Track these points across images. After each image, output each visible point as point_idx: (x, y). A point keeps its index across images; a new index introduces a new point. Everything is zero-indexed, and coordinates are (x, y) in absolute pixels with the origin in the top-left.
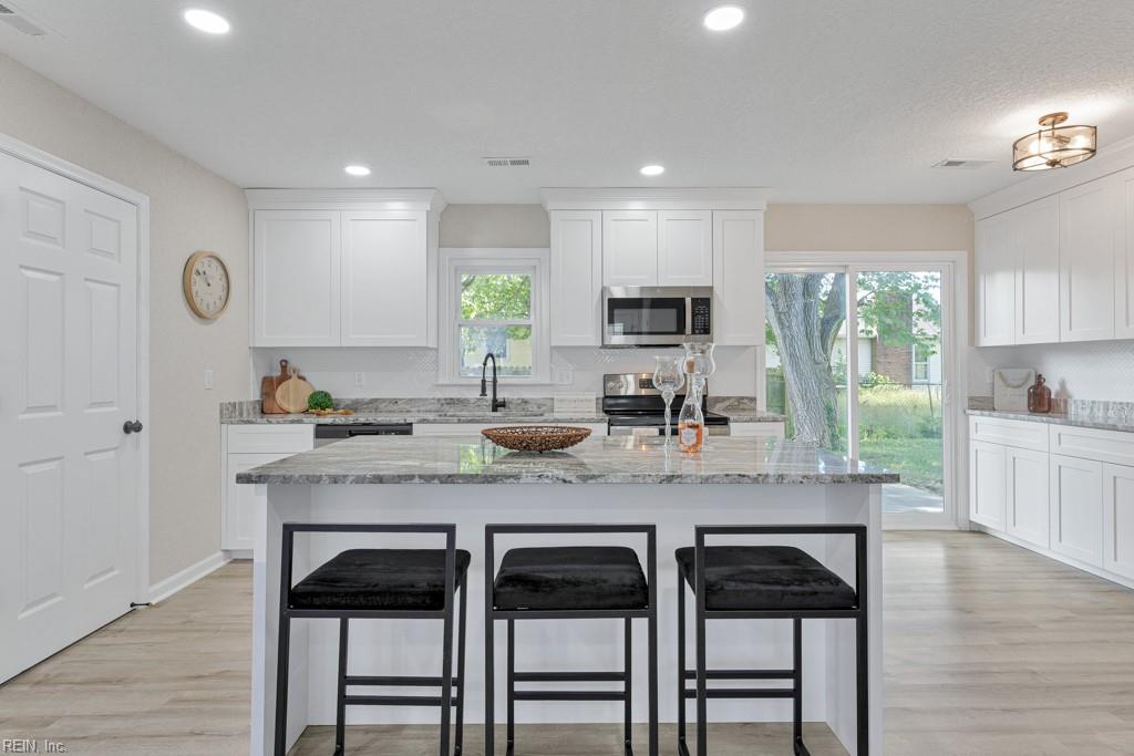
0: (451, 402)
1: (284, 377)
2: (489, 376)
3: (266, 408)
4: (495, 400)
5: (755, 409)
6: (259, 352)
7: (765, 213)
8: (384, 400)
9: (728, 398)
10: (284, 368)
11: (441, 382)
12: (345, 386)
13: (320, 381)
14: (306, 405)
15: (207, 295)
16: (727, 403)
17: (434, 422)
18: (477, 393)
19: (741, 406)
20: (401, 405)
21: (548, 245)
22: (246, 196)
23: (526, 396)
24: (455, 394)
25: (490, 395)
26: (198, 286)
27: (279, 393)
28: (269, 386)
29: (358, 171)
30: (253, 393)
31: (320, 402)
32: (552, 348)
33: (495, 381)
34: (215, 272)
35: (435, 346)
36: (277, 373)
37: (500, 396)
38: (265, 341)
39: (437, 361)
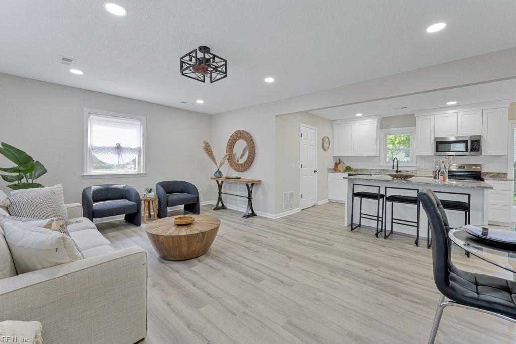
0: (383, 170)
1: (339, 163)
2: (395, 163)
3: (336, 169)
4: (397, 170)
5: (507, 177)
6: (334, 157)
7: (509, 109)
8: (364, 169)
9: (492, 173)
10: (339, 160)
11: (381, 165)
12: (354, 166)
13: (348, 164)
14: (344, 170)
15: (326, 145)
16: (492, 175)
17: (378, 175)
18: (391, 168)
19: (499, 176)
20: (369, 170)
21: (415, 126)
22: (332, 123)
23: (407, 169)
24: (385, 168)
25: (395, 169)
26: (325, 144)
27: (338, 166)
28: (336, 165)
29: (359, 115)
30: (333, 167)
31: (348, 169)
32: (417, 156)
33: (397, 165)
34: (327, 140)
35: (379, 155)
36: (338, 162)
37: (399, 169)
38: (336, 154)
39: (379, 159)
